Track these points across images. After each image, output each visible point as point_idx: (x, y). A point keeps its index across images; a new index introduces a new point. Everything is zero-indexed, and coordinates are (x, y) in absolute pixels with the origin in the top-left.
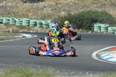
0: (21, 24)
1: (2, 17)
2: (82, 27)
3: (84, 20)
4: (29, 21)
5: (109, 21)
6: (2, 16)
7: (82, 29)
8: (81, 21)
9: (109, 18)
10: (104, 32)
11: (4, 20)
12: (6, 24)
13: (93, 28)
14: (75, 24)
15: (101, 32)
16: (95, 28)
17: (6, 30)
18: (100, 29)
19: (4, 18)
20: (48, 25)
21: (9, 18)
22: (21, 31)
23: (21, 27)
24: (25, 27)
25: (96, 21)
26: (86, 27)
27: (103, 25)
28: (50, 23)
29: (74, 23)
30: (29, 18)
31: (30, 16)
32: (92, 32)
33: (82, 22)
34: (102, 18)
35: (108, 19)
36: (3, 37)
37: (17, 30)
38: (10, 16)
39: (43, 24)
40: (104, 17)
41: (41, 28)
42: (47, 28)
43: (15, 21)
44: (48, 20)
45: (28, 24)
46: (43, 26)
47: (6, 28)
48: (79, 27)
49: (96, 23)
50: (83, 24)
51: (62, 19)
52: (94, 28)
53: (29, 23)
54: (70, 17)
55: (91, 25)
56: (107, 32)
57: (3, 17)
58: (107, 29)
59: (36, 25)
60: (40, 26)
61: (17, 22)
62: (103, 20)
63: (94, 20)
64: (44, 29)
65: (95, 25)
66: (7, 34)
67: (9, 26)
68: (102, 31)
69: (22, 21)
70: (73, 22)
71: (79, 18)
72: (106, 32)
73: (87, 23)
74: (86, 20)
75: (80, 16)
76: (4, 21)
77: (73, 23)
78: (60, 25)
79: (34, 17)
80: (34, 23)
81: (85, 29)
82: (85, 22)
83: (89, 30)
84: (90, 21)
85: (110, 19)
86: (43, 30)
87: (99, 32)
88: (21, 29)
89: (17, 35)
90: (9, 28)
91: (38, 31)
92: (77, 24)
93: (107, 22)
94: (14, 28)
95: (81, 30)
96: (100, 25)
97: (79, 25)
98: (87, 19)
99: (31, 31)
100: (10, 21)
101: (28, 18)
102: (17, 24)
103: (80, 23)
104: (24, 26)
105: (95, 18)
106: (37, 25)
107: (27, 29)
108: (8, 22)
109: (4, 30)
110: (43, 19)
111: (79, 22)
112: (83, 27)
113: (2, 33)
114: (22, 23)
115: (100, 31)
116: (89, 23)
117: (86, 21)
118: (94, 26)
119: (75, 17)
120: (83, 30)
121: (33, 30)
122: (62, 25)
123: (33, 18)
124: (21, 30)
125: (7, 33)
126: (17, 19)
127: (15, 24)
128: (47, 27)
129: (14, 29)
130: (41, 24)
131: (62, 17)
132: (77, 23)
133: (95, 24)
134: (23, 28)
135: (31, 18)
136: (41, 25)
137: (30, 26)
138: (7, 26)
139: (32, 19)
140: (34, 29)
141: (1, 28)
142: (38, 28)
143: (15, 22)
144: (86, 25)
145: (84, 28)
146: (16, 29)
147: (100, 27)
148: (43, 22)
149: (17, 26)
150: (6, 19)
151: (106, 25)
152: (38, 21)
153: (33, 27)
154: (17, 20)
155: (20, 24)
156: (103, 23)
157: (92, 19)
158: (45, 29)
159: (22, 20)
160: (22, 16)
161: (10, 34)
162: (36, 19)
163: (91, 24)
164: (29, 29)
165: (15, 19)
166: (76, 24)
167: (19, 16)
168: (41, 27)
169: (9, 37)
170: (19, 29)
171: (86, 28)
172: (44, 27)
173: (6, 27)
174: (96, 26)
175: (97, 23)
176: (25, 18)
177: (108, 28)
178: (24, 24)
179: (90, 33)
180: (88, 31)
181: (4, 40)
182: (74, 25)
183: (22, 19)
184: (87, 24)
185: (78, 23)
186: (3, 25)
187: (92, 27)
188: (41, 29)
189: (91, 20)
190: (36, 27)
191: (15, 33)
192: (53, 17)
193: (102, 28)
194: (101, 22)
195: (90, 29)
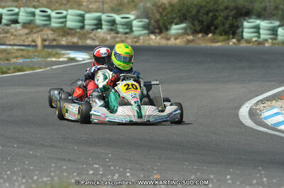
0: (62, 25)
1: (16, 7)
2: (213, 28)
3: (217, 11)
4: (82, 16)
5: (280, 12)
6: (15, 4)
7: (214, 33)
8: (211, 14)
9: (280, 4)
10: (266, 40)
11: (21, 14)
12: (28, 25)
13: (240, 30)
14: (196, 23)
15: (261, 40)
16: (245, 30)
17: (28, 38)
18: (259, 33)
19: (22, 9)
20: (129, 25)
21: (33, 10)
22: (64, 42)
23: (64, 32)
24: (73, 32)
25: (247, 14)
26: (223, 28)
27: (264, 24)
28: (135, 19)
29: (193, 20)
30: (83, 7)
31: (85, 4)
32: (239, 41)
33: (212, 17)
34: (263, 5)
35: (276, 8)
36: (21, 61)
37: (54, 40)
38: (35, 4)
39: (117, 24)
40: (268, 4)
41: (112, 32)
42: (126, 33)
43: (49, 16)
44: (129, 14)
45: (81, 24)
46: (117, 27)
47: (27, 34)
48: (206, 29)
49: (247, 18)
50: (216, 22)
51: (164, 9)
52: (242, 32)
53: (83, 21)
54: (184, 4)
55: (236, 24)
56: (275, 39)
57: (19, 8)
58: (274, 31)
59: (101, 25)
60: (109, 27)
61: (53, 20)
62: (265, 9)
63: (244, 11)
64: (119, 35)
65: (246, 24)
66: (30, 54)
67: (34, 30)
68: (263, 37)
69: (65, 17)
70: (190, 18)
71: (206, 7)
72: (271, 39)
73: (226, 18)
74: (222, 10)
75: (207, 3)
76: (23, 17)
77: (191, 20)
78: (159, 25)
79: (94, 6)
80: (95, 22)
81: (221, 35)
82: (220, 15)
83: (231, 37)
84: (232, 13)
85: (281, 6)
86: (117, 37)
87: (254, 39)
88: (63, 36)
89: (54, 56)
90: (35, 33)
91: (106, 40)
92: (201, 22)
93: (274, 15)
94: (47, 34)
95: (210, 35)
96: (258, 22)
97: (205, 24)
98: (226, 8)
99: (89, 42)
100: (37, 17)
101: (79, 9)
102: (54, 24)
103: (209, 18)
104: (70, 29)
105: (244, 7)
106: (104, 27)
107: (78, 34)
108: (32, 18)
109: (23, 38)
110: (117, 11)
111: (205, 17)
112: (216, 28)
113: (17, 50)
114: (66, 21)
115: (259, 37)
116: (231, 18)
117: (222, 14)
118: (242, 25)
119: (196, 5)
120: (216, 37)
121: (94, 38)
122: (164, 24)
123: (93, 8)
124: (64, 39)
125: (28, 51)
126: (53, 10)
127: (50, 24)
128: (127, 31)
129: (45, 37)
130: (113, 23)
131: (164, 4)
132: (200, 18)
133: (245, 20)
134: (68, 34)
135: (88, 8)
136: (113, 25)
137: (87, 27)
138: (28, 28)
139: (89, 12)
140: (95, 35)
141: (15, 35)
142: (104, 33)
143: (50, 20)
144: (224, 25)
145: (217, 31)
146: (51, 37)
147: (257, 28)
148: (118, 18)
149: (54, 30)
150: (27, 13)
151: (273, 22)
152: (104, 17)
153: (93, 30)
154: (53, 14)
155: (62, 23)
156: (265, 19)
157: (237, 8)
158: (123, 36)
159: (65, 13)
160: (65, 5)
161: (36, 54)
162: (100, 12)
163: (235, 20)
164: (84, 36)
165: (49, 11)
166: (199, 21)
167: (57, 5)
168: (112, 30)
169: (34, 60)
170: (59, 36)
171: (224, 30)
172: (121, 29)
173: (26, 31)
174: (248, 25)
175: (250, 18)
176: (72, 8)
177: (277, 31)
178: (70, 24)
179: (234, 43)
180: (228, 39)
181: (23, 71)
182: (193, 24)
183: (67, 10)
184: (225, 21)
185: (204, 19)
186: (18, 26)
187: (238, 27)
188: (113, 34)
189: (235, 11)
190: (99, 30)
191: (50, 50)
192: (142, 4)
193: (262, 31)
194: (259, 16)
195: (234, 34)
